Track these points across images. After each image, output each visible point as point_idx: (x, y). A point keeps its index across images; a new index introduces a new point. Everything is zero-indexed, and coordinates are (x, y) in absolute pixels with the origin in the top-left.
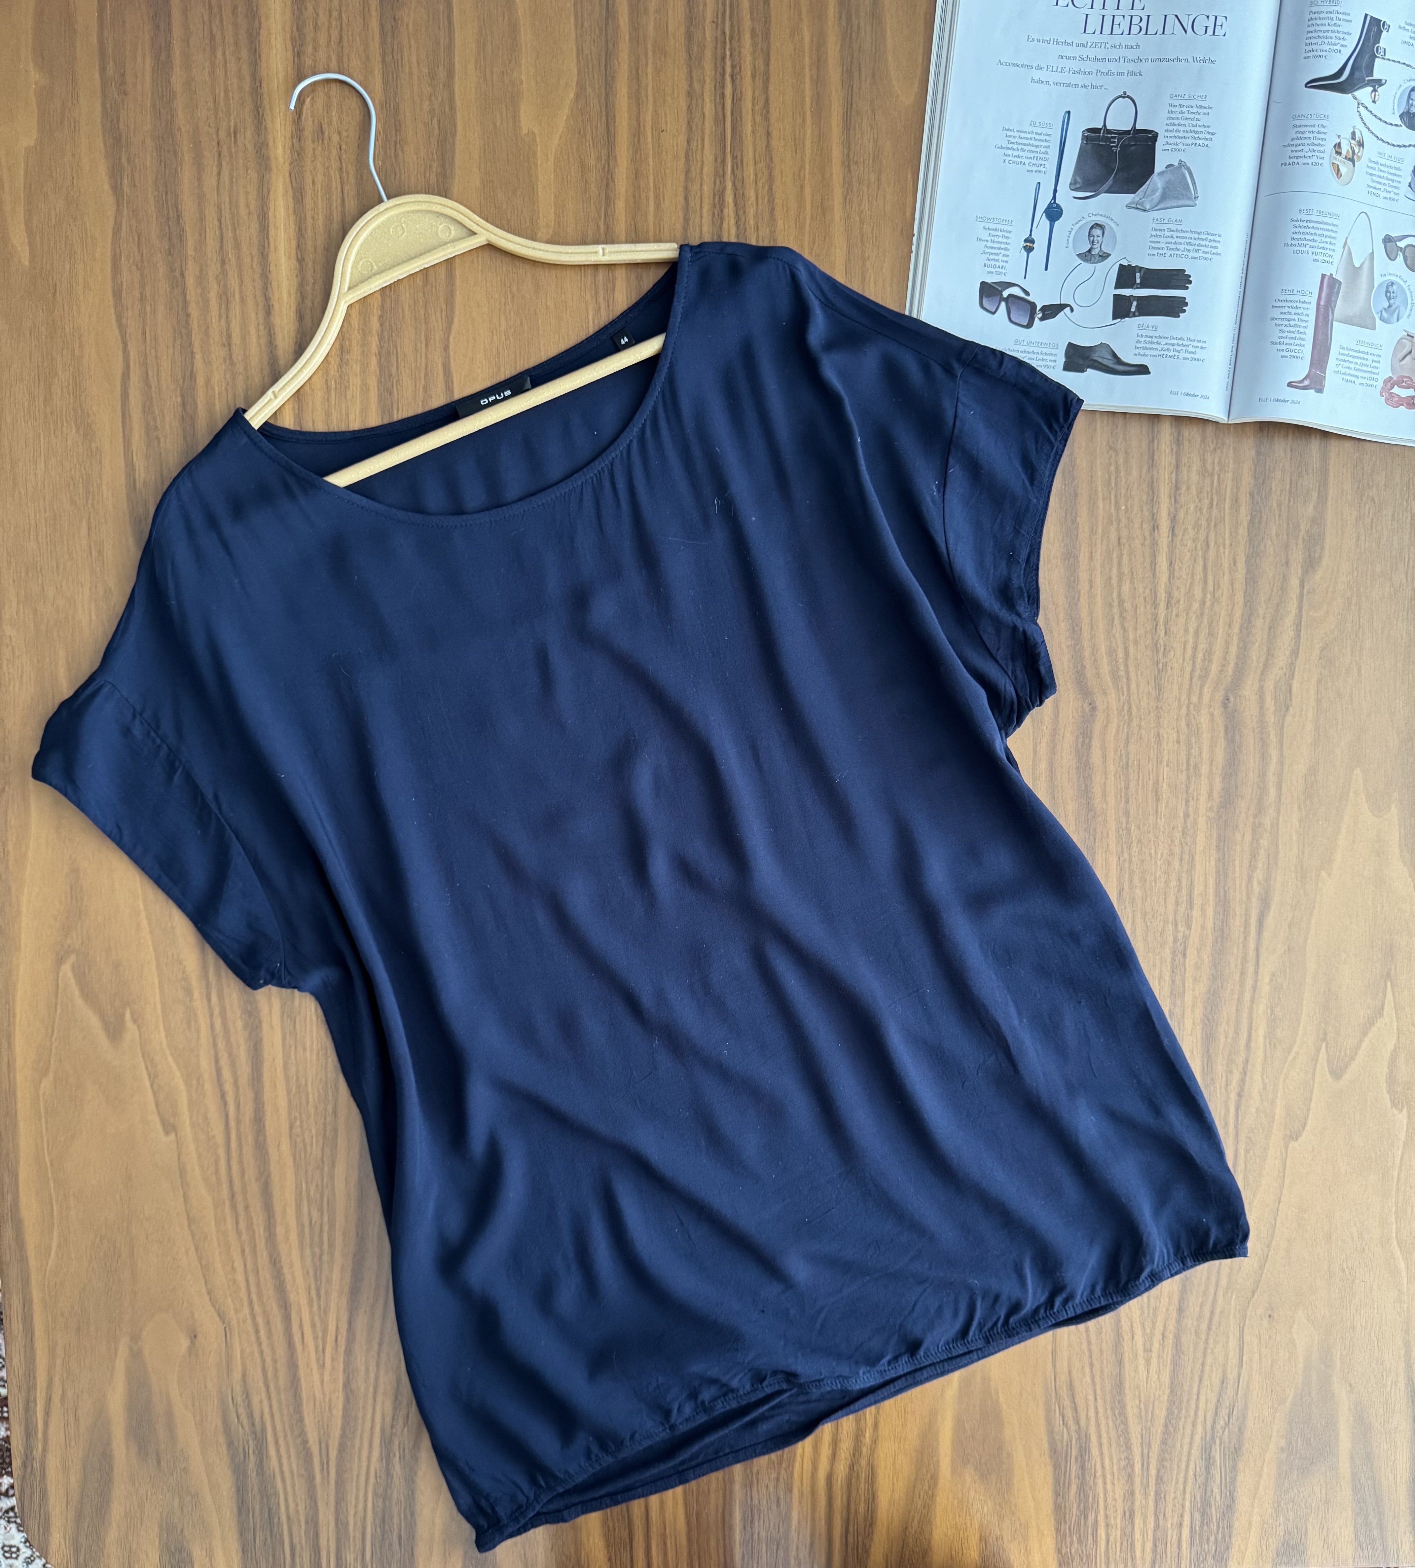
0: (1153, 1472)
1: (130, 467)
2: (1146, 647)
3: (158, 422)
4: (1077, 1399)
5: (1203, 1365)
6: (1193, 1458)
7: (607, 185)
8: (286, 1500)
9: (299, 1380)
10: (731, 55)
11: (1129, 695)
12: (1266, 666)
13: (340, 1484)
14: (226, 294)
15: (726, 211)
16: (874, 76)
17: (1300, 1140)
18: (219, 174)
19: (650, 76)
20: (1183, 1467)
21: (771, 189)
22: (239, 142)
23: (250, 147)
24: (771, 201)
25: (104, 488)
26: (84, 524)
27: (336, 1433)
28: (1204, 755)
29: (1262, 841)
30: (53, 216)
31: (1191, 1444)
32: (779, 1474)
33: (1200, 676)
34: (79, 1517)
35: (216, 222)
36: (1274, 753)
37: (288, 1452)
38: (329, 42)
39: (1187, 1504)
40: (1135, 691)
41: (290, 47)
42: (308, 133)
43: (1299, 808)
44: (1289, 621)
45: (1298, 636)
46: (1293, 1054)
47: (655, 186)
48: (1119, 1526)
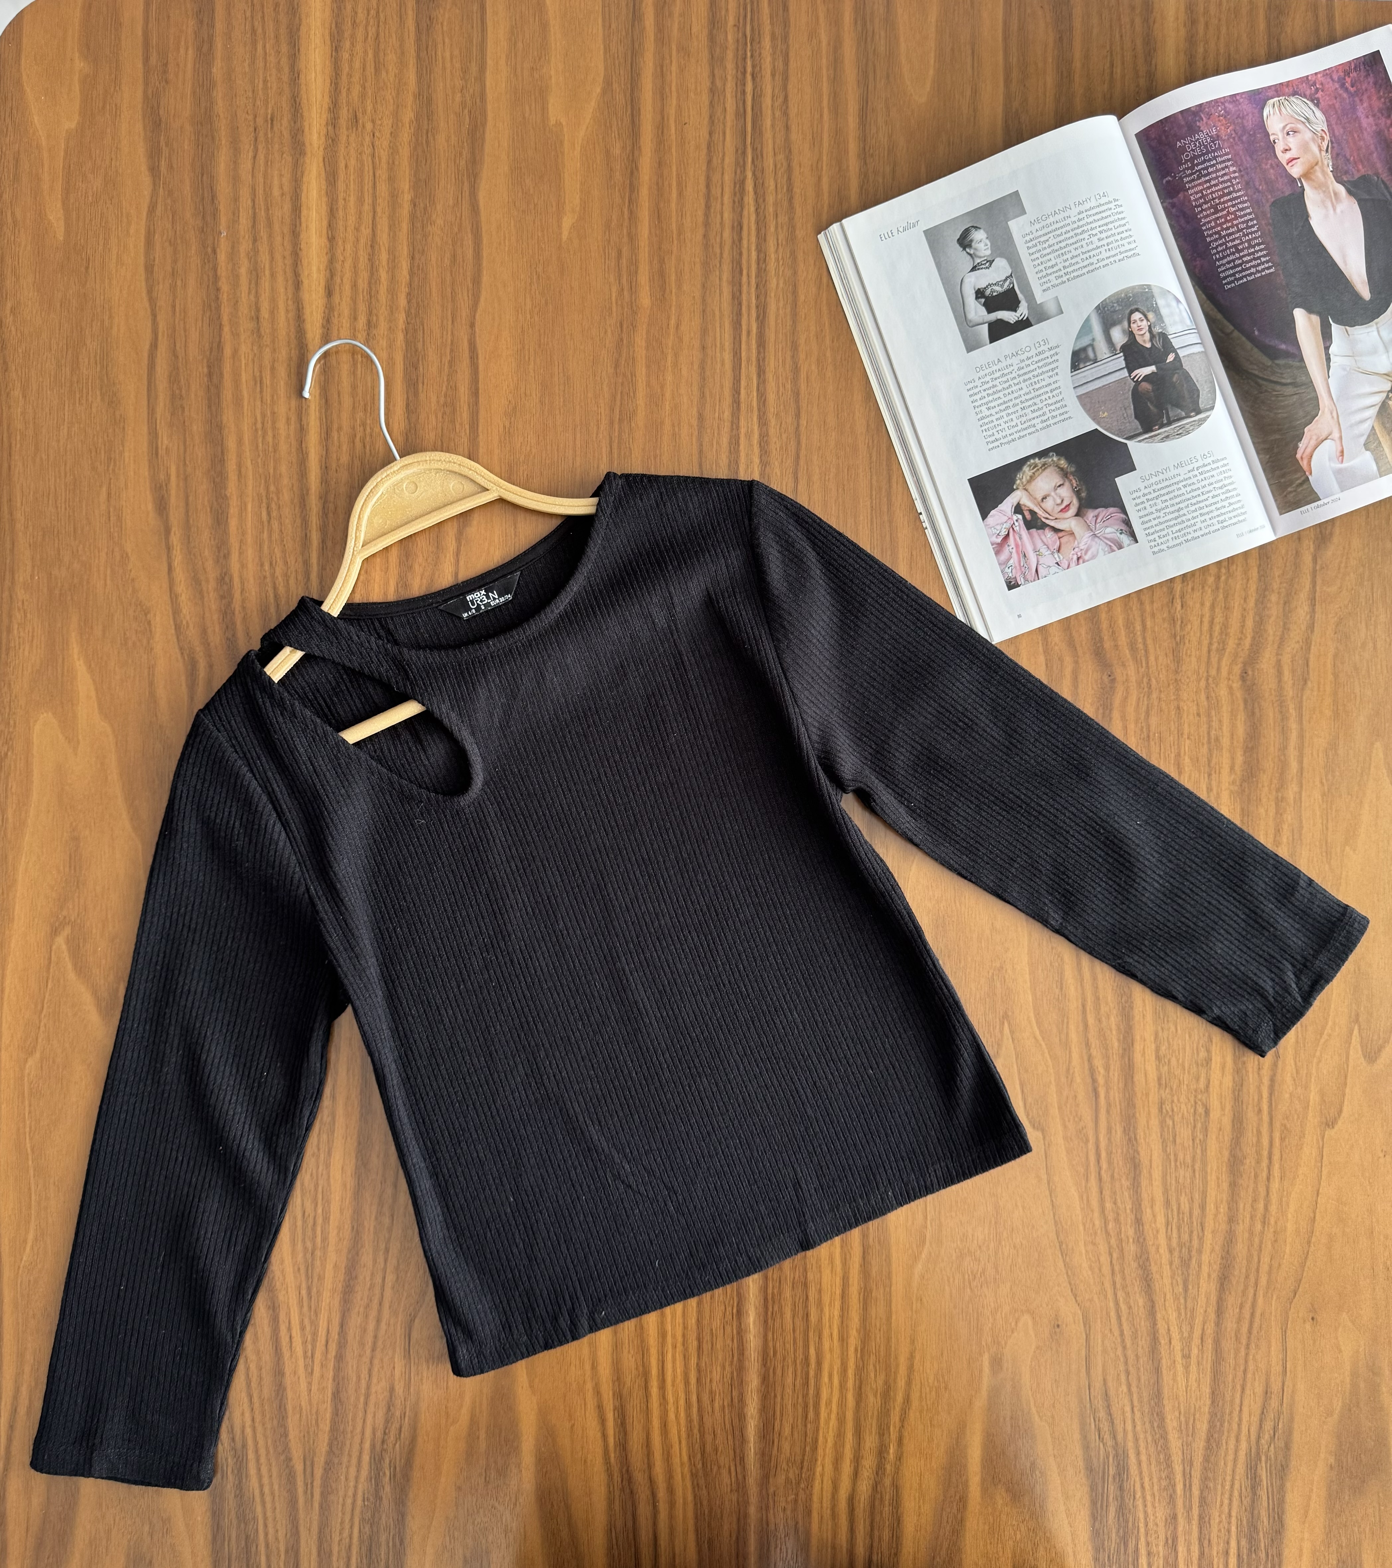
0: (1196, 1492)
1: (153, 434)
2: (1164, 619)
3: (184, 392)
4: (1114, 1409)
5: (1245, 1371)
6: (1237, 1477)
7: (632, 173)
8: (266, 1526)
9: (285, 1389)
10: (752, 56)
11: (1148, 667)
12: (1282, 640)
13: (325, 1507)
14: (256, 270)
15: (746, 199)
16: (888, 77)
17: (1336, 1127)
18: (255, 157)
19: (674, 74)
20: (1227, 1487)
21: (789, 179)
22: (275, 128)
23: (286, 134)
24: (790, 189)
25: (127, 454)
26: (104, 489)
27: (322, 1447)
28: (1224, 728)
29: (1285, 816)
30: (90, 194)
31: (1235, 1460)
32: (797, 1495)
33: (1217, 650)
34: (40, 1545)
35: (249, 202)
36: (1293, 725)
37: (270, 1470)
38: (366, 38)
39: (1234, 1529)
40: (1154, 663)
41: (328, 42)
42: (343, 123)
43: (1322, 783)
44: (1303, 595)
45: (1313, 611)
46: (1325, 1037)
47: (678, 175)
48: (1161, 1554)
